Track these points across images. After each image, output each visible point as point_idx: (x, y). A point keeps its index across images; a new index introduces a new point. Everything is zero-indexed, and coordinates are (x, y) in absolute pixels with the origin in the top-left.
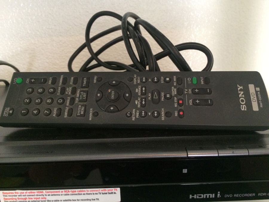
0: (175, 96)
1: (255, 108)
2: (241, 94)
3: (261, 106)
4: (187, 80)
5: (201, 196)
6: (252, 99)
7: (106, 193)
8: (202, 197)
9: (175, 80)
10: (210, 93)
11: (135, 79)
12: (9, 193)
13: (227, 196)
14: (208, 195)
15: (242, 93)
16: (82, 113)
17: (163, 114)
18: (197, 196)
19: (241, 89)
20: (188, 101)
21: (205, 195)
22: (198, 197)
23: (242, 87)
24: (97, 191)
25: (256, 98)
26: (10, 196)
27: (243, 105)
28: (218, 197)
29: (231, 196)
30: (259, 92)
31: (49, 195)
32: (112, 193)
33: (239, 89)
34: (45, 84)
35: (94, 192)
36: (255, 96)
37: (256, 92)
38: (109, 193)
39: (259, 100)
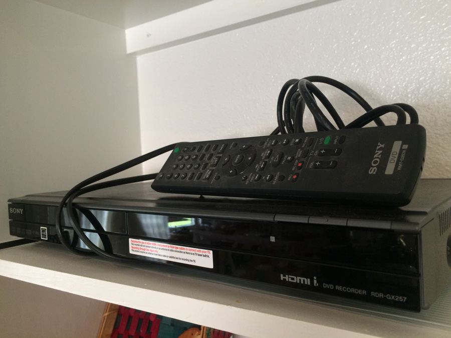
0: (298, 159)
1: (390, 170)
2: (378, 154)
3: (399, 168)
4: (319, 141)
5: (293, 279)
6: (390, 159)
7: (201, 255)
8: (295, 281)
9: (305, 141)
10: (339, 153)
11: (266, 143)
12: (135, 242)
13: (325, 286)
14: (302, 279)
15: (380, 152)
16: (207, 177)
17: (276, 178)
18: (289, 277)
19: (381, 147)
20: (309, 164)
21: (298, 278)
22: (290, 280)
23: (383, 146)
24: (194, 250)
25: (396, 159)
26: (135, 245)
27: (373, 167)
28: (315, 285)
29: (331, 286)
30: (404, 151)
31: (160, 249)
32: (205, 256)
33: (378, 147)
34: (192, 153)
35: (192, 252)
36: (397, 156)
37: (401, 150)
38: (204, 256)
39: (400, 161)
